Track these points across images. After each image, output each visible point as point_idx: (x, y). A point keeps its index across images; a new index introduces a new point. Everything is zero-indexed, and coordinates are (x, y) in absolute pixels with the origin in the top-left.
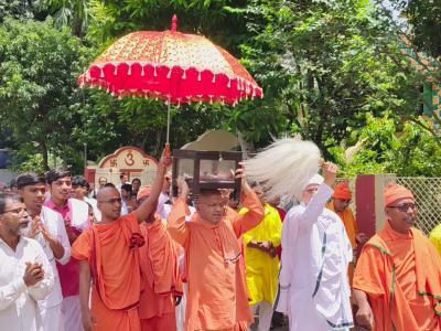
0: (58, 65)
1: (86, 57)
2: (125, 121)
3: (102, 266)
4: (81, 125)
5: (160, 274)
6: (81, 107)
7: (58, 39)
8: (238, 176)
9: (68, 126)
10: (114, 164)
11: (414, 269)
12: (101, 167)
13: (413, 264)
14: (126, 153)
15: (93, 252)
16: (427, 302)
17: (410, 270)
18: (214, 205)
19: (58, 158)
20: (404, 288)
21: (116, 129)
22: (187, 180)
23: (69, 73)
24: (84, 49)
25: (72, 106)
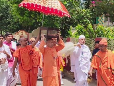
0: (4, 9)
1: (11, 7)
2: (21, 24)
3: (22, 59)
4: (10, 24)
5: (34, 62)
6: (10, 20)
7: (5, 2)
8: (58, 35)
9: (7, 24)
10: (18, 34)
11: (107, 61)
12: (15, 35)
13: (107, 60)
14: (21, 31)
15: (20, 55)
16: (110, 70)
17: (106, 62)
18: (51, 43)
19: (5, 32)
20: (104, 67)
21: (19, 25)
22: (44, 36)
23: (7, 10)
24: (11, 5)
25: (8, 19)
